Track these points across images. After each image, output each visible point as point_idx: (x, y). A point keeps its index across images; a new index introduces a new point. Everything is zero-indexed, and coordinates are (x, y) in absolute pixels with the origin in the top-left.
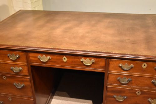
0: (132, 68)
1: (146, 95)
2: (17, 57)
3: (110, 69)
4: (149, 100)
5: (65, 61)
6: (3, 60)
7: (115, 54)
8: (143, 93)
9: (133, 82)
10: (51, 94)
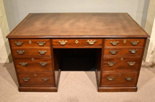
0: (118, 43)
1: (126, 60)
2: (44, 43)
3: (105, 45)
4: (129, 62)
5: (77, 43)
6: (33, 46)
7: (108, 35)
8: (125, 59)
9: (119, 52)
10: (60, 70)
